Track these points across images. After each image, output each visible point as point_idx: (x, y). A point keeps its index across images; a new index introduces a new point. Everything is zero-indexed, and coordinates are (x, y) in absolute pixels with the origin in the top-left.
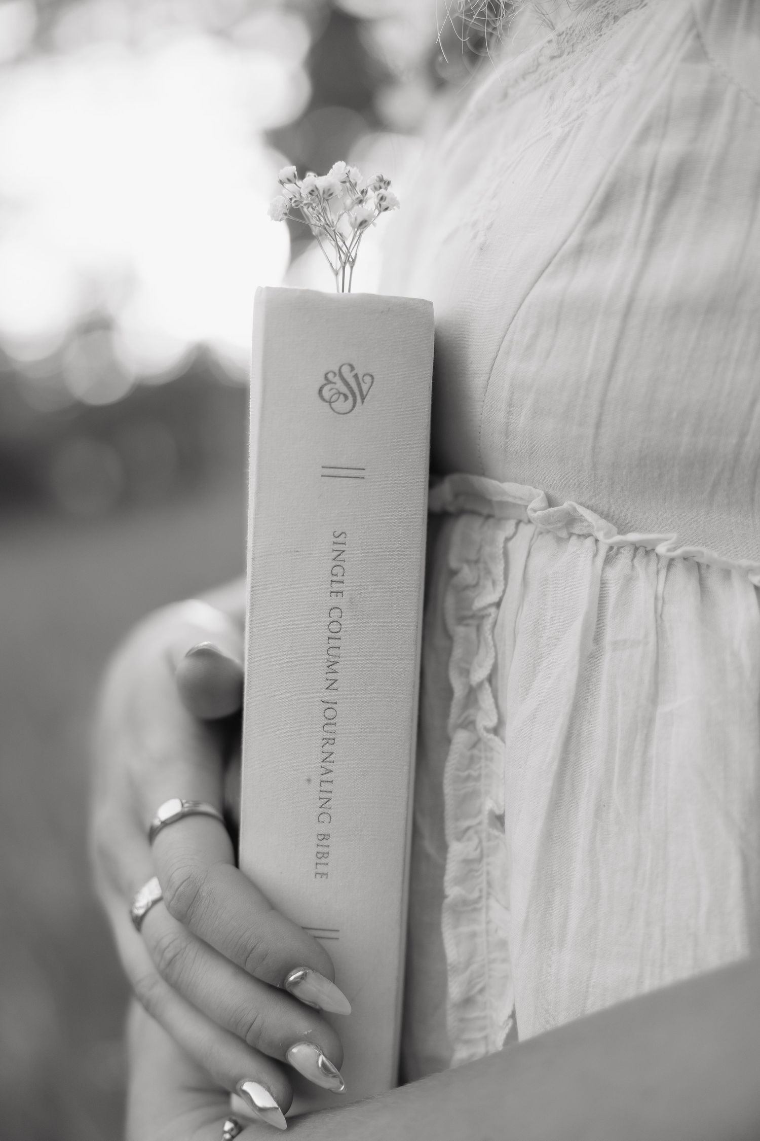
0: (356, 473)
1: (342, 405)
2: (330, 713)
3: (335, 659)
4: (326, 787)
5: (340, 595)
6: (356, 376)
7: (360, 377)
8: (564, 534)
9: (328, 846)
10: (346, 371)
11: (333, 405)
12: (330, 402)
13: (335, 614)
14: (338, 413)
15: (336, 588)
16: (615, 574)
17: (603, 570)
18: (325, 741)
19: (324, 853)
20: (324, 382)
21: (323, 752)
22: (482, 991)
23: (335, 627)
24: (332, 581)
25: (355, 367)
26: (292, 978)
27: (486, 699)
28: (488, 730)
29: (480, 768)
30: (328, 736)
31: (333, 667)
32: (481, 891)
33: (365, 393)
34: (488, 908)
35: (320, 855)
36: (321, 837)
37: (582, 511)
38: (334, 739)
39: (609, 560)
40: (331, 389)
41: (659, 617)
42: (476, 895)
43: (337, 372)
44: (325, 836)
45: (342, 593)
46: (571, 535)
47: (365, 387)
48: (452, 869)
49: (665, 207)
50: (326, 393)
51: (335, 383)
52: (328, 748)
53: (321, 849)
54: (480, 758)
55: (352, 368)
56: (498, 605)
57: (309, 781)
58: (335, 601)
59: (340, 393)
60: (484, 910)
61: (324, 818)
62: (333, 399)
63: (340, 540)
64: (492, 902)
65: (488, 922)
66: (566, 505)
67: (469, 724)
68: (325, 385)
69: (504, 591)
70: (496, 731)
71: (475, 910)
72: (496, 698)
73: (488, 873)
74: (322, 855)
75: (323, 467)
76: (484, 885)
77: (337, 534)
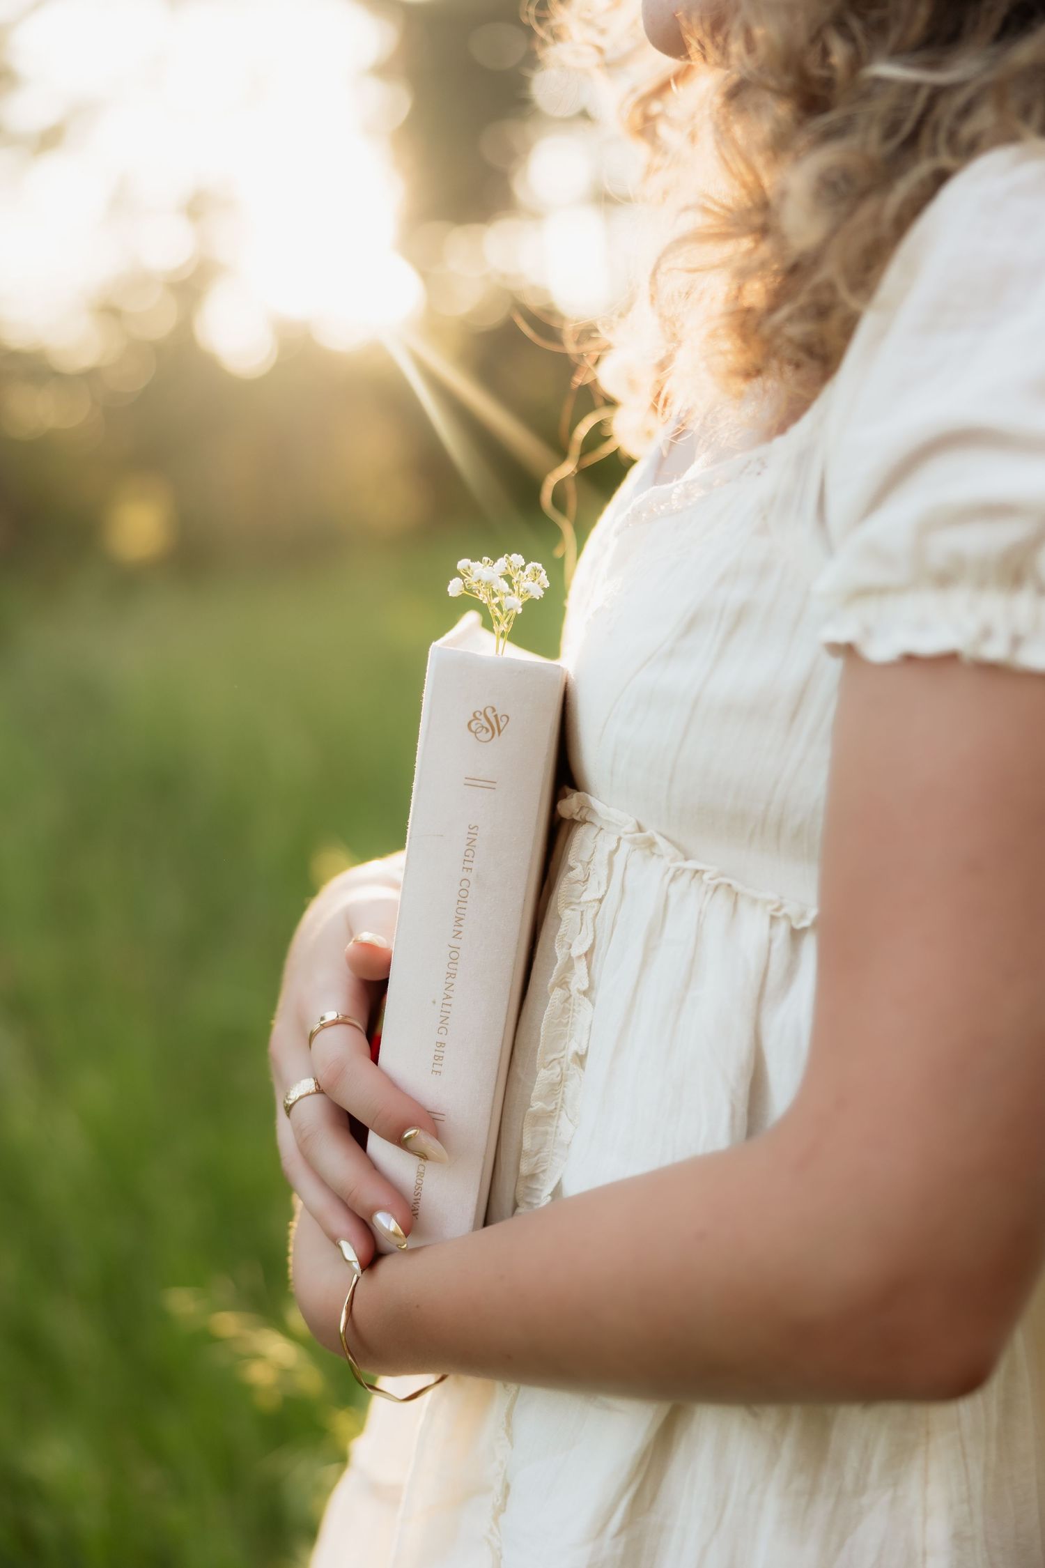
0: (490, 784)
1: (484, 736)
2: (454, 955)
3: (462, 916)
4: (446, 1008)
5: (469, 871)
6: (496, 716)
7: (499, 716)
8: (647, 852)
9: (443, 1052)
10: (489, 712)
11: (477, 735)
12: (475, 733)
13: (465, 884)
14: (481, 741)
15: (467, 865)
16: (675, 890)
17: (669, 885)
18: (449, 975)
19: (440, 1057)
20: (473, 718)
21: (446, 983)
22: (544, 1171)
23: (463, 893)
24: (465, 860)
25: (496, 709)
26: (406, 1136)
27: (581, 968)
28: (579, 991)
29: (569, 1017)
30: (451, 971)
31: (459, 922)
32: (556, 1104)
33: (501, 728)
34: (559, 1116)
35: (437, 1058)
36: (439, 1045)
37: (659, 839)
38: (455, 974)
39: (673, 879)
40: (477, 724)
41: (700, 927)
42: (552, 1107)
43: (482, 711)
44: (442, 1044)
45: (471, 869)
46: (653, 854)
47: (502, 725)
48: (539, 1088)
49: (730, 633)
50: (473, 726)
51: (480, 720)
52: (450, 980)
53: (437, 1053)
54: (570, 1010)
55: (494, 710)
56: (601, 901)
57: (434, 1002)
58: (465, 874)
59: (483, 727)
60: (556, 1118)
61: (443, 1031)
62: (478, 731)
63: (472, 831)
64: (563, 1113)
65: (557, 1127)
66: (649, 833)
67: (563, 984)
68: (473, 720)
69: (606, 892)
70: (585, 993)
71: (552, 1117)
72: (589, 968)
73: (564, 1093)
74: (438, 1058)
75: (466, 778)
76: (560, 1100)
77: (471, 827)
